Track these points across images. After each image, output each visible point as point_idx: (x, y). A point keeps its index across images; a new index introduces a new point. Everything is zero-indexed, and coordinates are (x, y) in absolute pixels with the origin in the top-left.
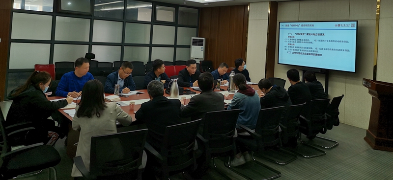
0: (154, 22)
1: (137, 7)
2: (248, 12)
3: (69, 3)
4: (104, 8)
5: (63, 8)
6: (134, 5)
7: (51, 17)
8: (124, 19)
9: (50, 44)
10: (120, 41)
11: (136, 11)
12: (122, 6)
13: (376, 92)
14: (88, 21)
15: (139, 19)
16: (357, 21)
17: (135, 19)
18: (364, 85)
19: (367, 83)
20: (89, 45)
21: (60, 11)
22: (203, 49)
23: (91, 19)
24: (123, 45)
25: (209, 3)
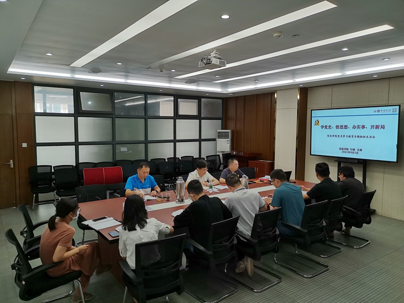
0: (177, 116)
2: (276, 100)
5: (83, 109)
7: (73, 118)
8: (145, 115)
11: (157, 105)
12: (142, 101)
14: (110, 120)
16: (400, 106)
17: (157, 115)
22: (229, 142)
23: (112, 118)
24: (147, 142)
25: (233, 93)
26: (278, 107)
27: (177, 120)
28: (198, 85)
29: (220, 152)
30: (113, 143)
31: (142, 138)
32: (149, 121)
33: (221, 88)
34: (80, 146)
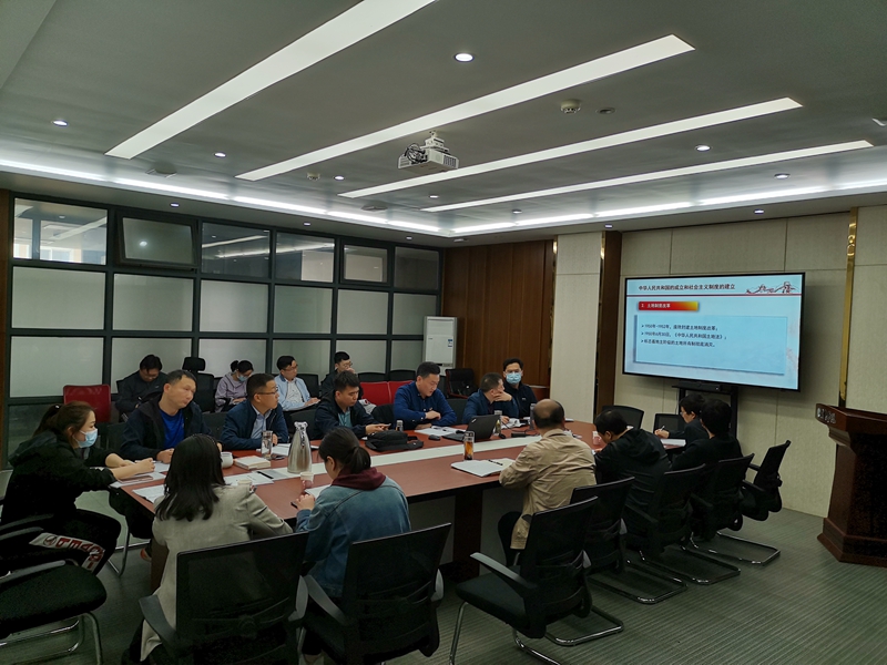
0: (340, 282)
1: (298, 248)
2: (555, 256)
3: (143, 244)
4: (224, 252)
5: (128, 255)
6: (293, 245)
7: (102, 276)
8: (270, 277)
9: (102, 339)
10: (262, 329)
11: (297, 257)
12: (264, 248)
13: (846, 435)
14: (189, 284)
15: (304, 277)
16: (804, 274)
17: (296, 278)
18: (819, 419)
19: (825, 413)
20: (193, 339)
21: (122, 261)
22: (452, 343)
23: (195, 279)
24: (270, 337)
25: (465, 238)
26: (558, 271)
28: (390, 216)
30: (194, 335)
32: (279, 290)
33: (439, 226)
34: (114, 340)
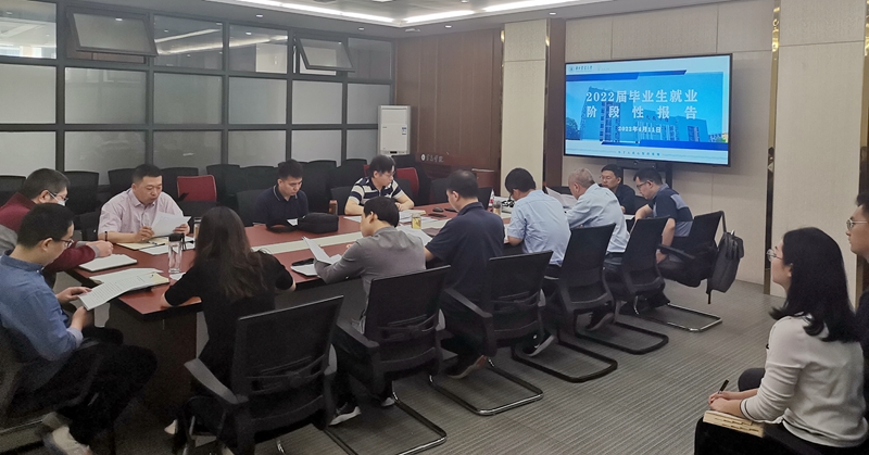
1: (252, 42)
2: (502, 44)
4: (176, 47)
6: (247, 38)
7: (53, 70)
9: (54, 133)
11: (251, 50)
12: (217, 41)
14: (141, 76)
16: (731, 55)
17: (250, 70)
22: (406, 131)
23: (147, 72)
24: (225, 129)
25: (416, 27)
26: (506, 58)
27: (295, 82)
28: (341, 7)
29: (386, 152)
30: (148, 127)
31: (215, 120)
32: (233, 82)
33: (392, 16)
34: (66, 133)
